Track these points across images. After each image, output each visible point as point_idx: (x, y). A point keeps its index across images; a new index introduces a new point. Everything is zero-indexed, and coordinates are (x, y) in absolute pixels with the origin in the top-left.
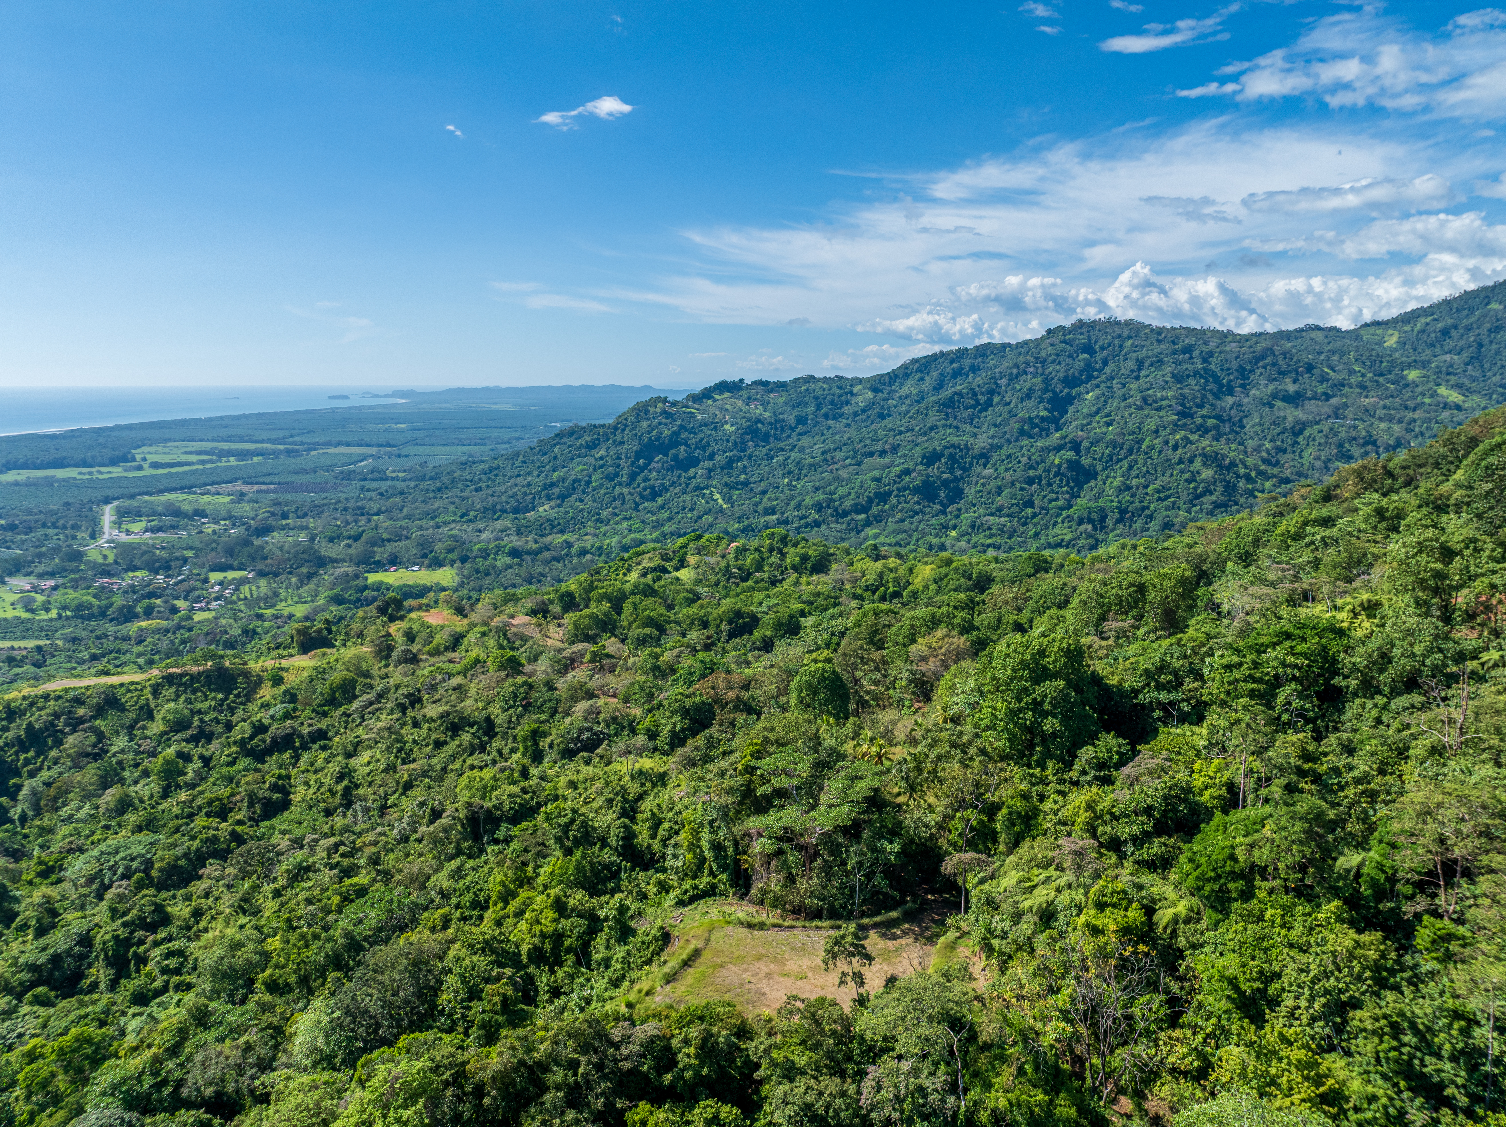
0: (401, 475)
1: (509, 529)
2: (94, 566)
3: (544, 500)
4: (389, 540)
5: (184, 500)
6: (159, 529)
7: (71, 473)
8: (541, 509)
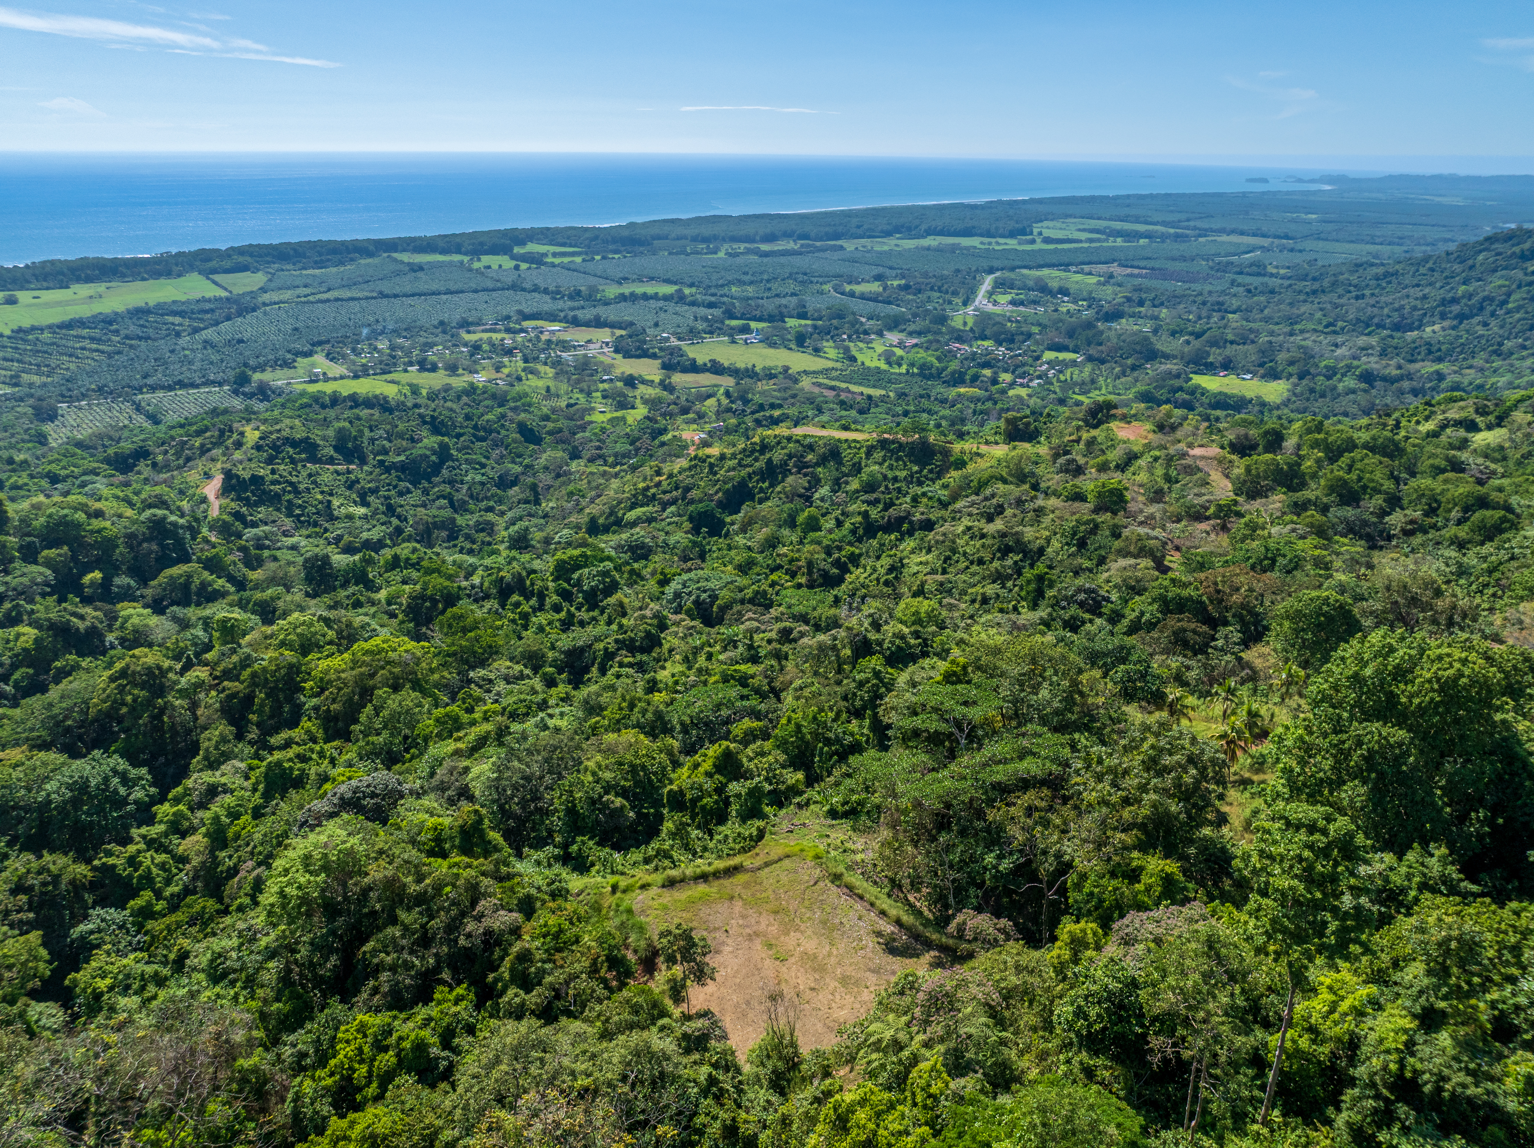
0: (1282, 271)
1: (1372, 347)
2: (953, 330)
3: (1436, 318)
4: (1232, 342)
5: (1053, 276)
6: (1022, 303)
7: (974, 242)
8: (1428, 329)
